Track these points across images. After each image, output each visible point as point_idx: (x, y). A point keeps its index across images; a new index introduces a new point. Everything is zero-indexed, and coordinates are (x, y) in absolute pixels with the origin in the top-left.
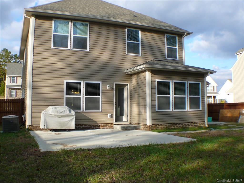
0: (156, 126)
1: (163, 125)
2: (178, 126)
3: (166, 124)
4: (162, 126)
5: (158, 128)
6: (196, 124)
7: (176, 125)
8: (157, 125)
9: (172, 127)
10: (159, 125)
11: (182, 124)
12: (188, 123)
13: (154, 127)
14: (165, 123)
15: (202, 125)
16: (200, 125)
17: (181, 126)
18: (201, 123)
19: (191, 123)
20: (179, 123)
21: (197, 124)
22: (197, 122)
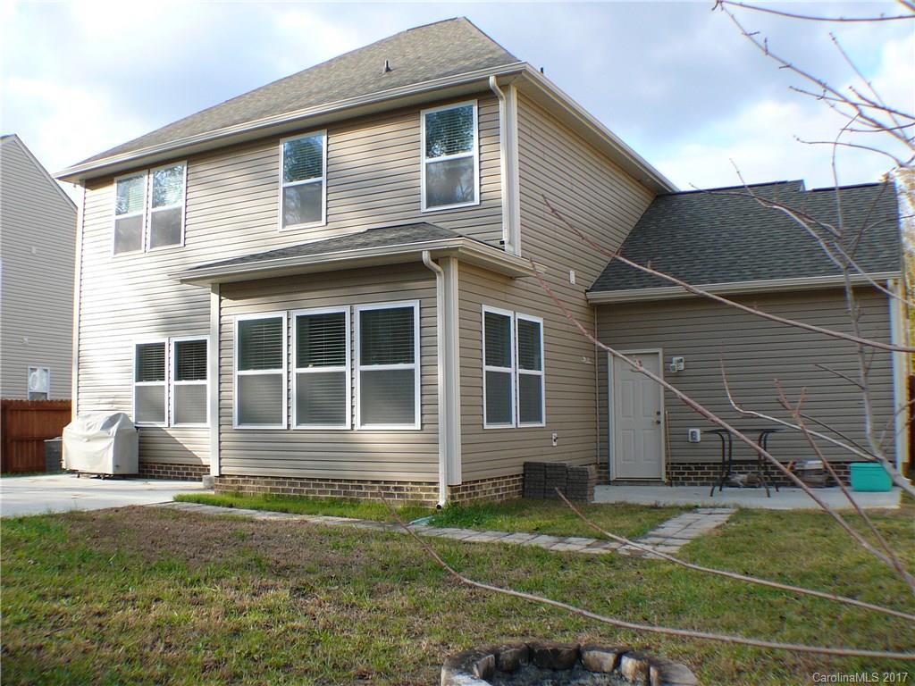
0: (237, 481)
1: (258, 479)
2: (313, 492)
3: (269, 480)
4: (254, 483)
5: (242, 488)
6: (396, 488)
7: (308, 485)
8: (240, 479)
9: (290, 490)
10: (247, 478)
11: (330, 482)
12: (356, 484)
13: (229, 484)
14: (266, 473)
15: (427, 496)
16: (421, 496)
17: (326, 492)
18: (423, 490)
19: (369, 484)
20: (320, 480)
21: (401, 489)
22: (399, 482)
